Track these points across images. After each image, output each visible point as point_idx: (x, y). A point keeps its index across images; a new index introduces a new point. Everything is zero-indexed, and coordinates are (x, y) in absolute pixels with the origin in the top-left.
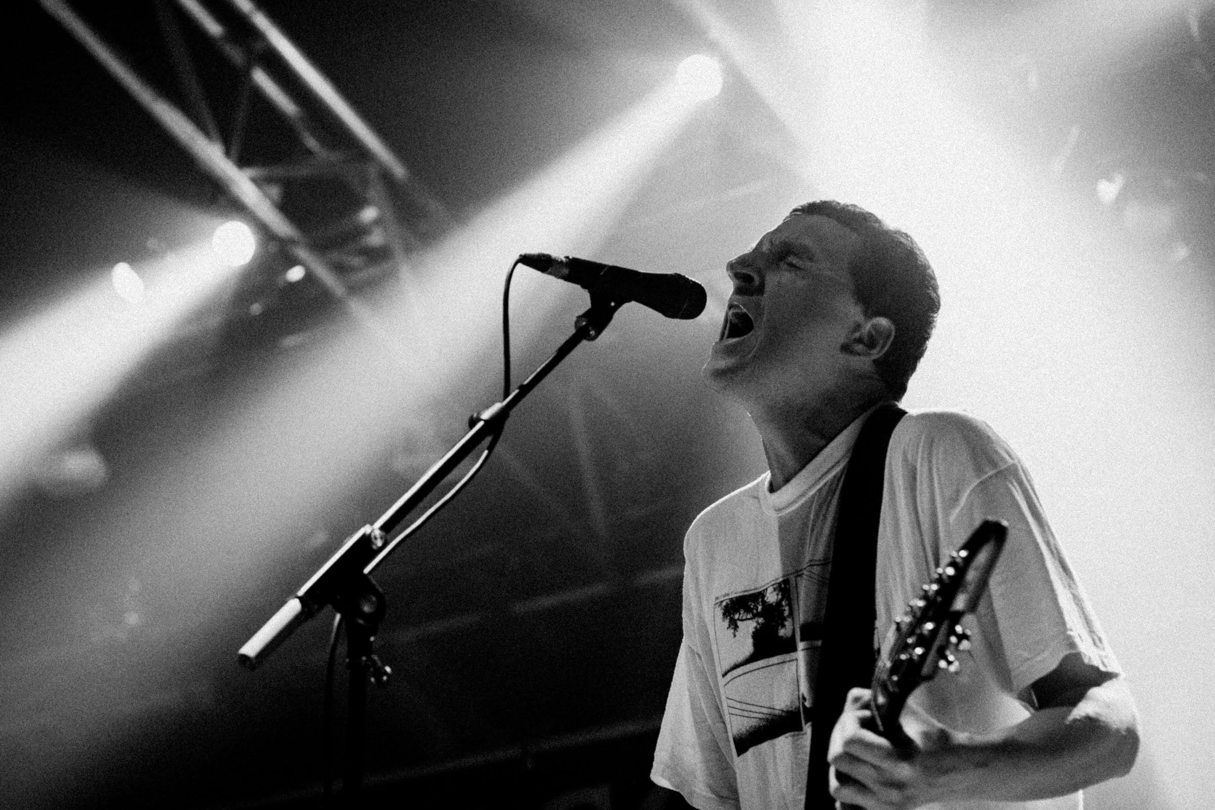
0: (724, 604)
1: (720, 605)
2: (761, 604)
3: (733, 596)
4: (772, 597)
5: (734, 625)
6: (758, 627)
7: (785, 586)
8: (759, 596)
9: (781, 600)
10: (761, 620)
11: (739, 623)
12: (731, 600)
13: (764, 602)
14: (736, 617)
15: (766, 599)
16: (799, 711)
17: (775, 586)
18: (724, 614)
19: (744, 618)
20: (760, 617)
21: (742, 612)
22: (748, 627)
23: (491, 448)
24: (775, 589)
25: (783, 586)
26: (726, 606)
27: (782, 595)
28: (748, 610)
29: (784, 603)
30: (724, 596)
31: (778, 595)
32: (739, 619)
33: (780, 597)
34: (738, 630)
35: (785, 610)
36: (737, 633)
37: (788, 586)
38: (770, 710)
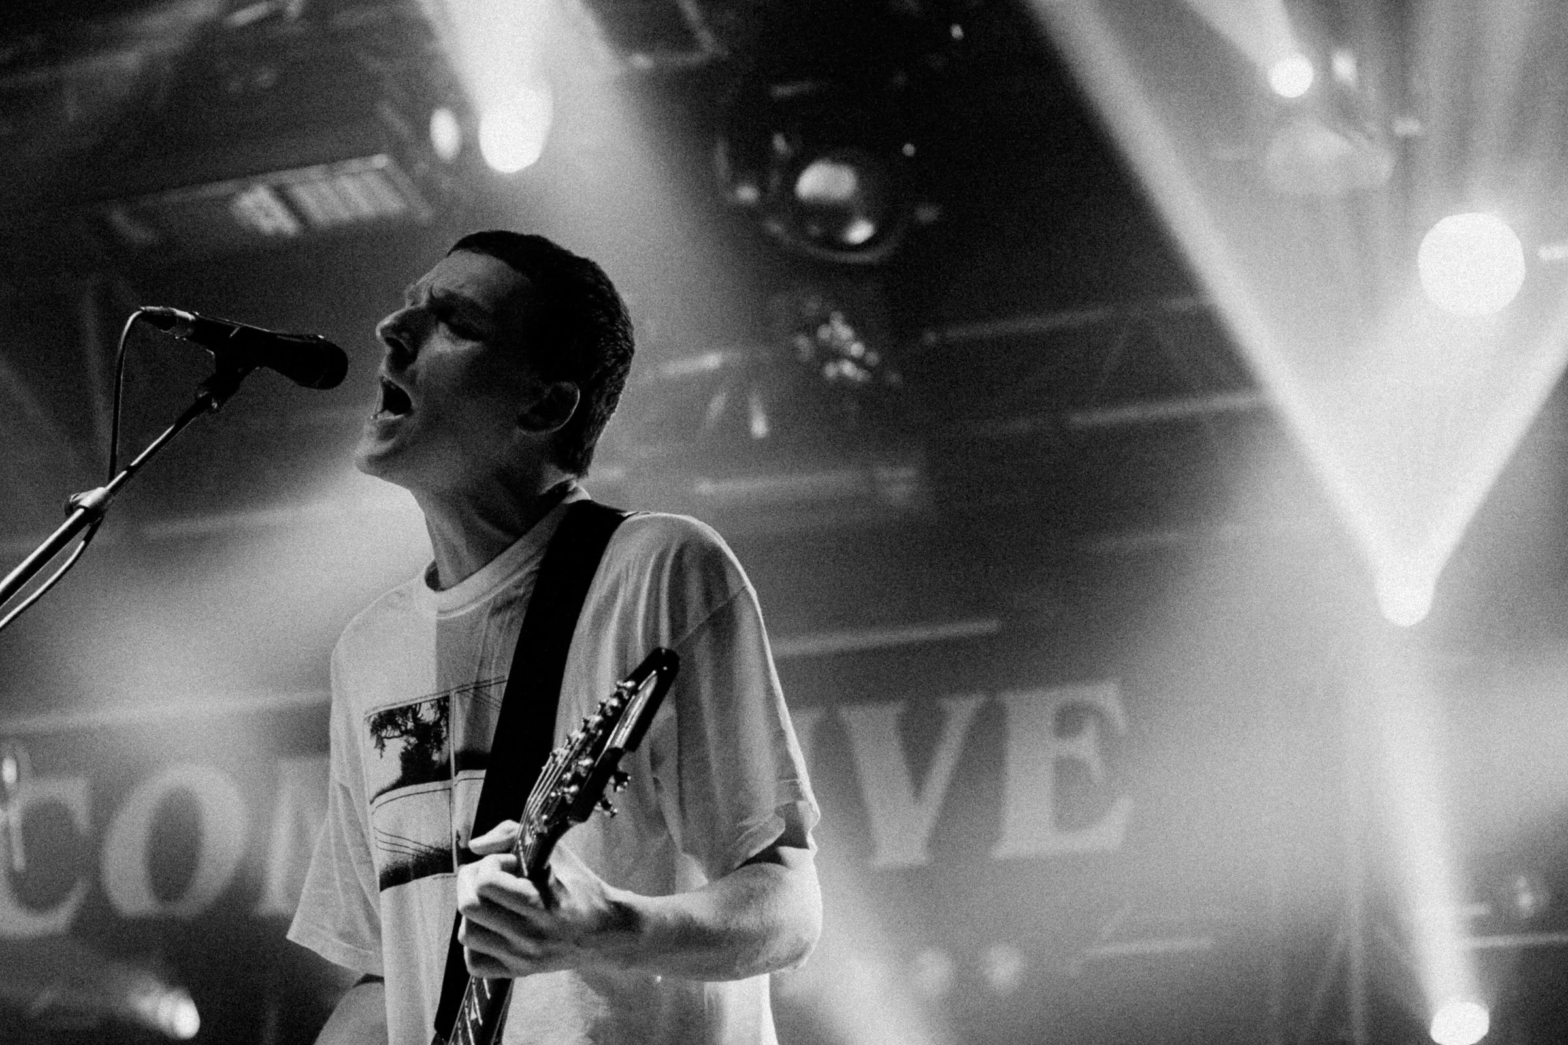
0: (372, 719)
1: (369, 721)
2: (411, 720)
3: (382, 709)
4: (428, 715)
5: (381, 744)
6: (409, 748)
7: (444, 703)
8: (411, 710)
9: (440, 719)
10: (413, 740)
11: (386, 741)
12: (379, 714)
13: (416, 720)
14: (383, 734)
15: (419, 716)
16: (451, 850)
17: (433, 703)
18: (372, 731)
19: (391, 735)
20: (413, 736)
21: (389, 728)
22: (396, 745)
23: (88, 539)
24: (432, 706)
25: (442, 703)
26: (374, 722)
27: (440, 713)
28: (396, 726)
29: (442, 723)
30: (373, 710)
31: (436, 713)
32: (386, 737)
33: (438, 715)
34: (385, 749)
35: (443, 731)
36: (384, 754)
37: (447, 704)
38: (416, 845)
